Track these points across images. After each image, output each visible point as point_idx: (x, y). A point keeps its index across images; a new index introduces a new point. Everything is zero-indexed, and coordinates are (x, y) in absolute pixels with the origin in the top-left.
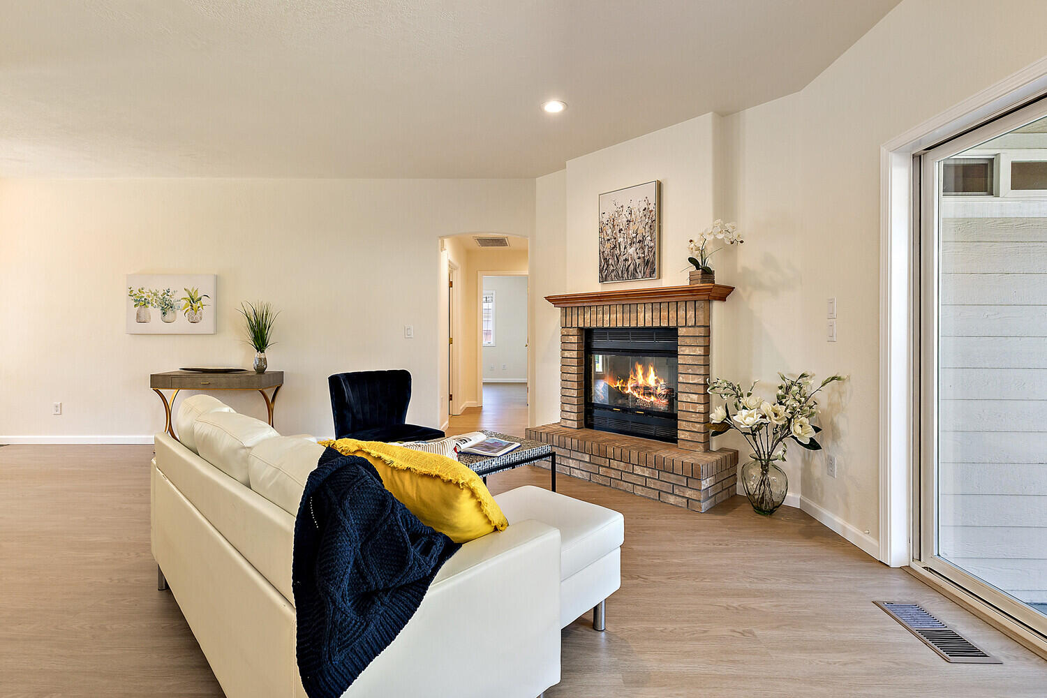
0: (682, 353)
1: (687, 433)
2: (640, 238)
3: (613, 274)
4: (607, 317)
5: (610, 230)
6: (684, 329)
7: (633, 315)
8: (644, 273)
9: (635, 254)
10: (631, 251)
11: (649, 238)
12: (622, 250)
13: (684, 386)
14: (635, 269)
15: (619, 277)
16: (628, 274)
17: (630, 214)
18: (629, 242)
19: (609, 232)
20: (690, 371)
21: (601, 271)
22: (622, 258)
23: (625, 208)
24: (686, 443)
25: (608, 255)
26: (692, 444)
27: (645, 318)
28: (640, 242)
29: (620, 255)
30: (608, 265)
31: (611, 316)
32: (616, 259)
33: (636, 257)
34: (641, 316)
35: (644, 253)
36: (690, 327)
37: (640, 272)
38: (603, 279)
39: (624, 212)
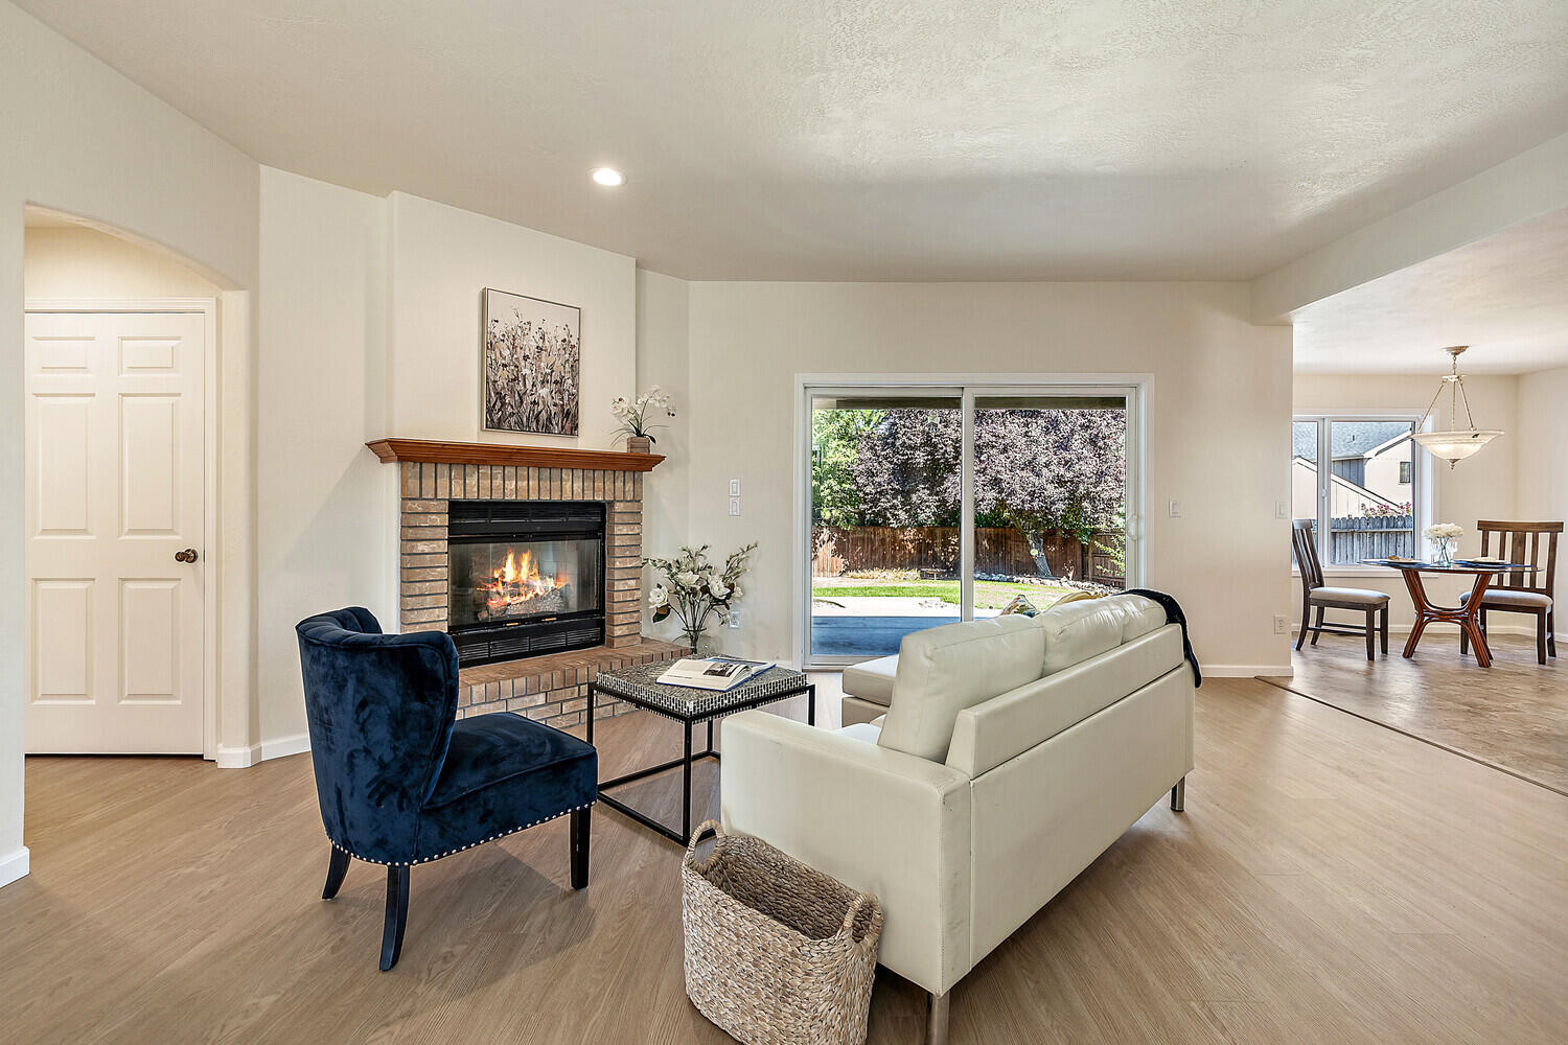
0: (619, 533)
1: (624, 627)
2: (556, 376)
3: (512, 420)
4: (511, 485)
5: (508, 352)
6: (622, 504)
7: (556, 484)
8: (563, 427)
9: (550, 398)
10: (544, 392)
11: (570, 381)
12: (529, 386)
13: (621, 571)
14: (549, 419)
15: (522, 427)
16: (537, 423)
17: (543, 338)
18: (540, 379)
19: (506, 353)
20: (627, 553)
21: (490, 411)
22: (528, 399)
23: (534, 328)
24: (622, 639)
25: (503, 388)
26: (630, 638)
27: (573, 488)
28: (556, 382)
29: (525, 393)
30: (503, 404)
31: (519, 483)
32: (517, 398)
33: (550, 402)
34: (567, 486)
35: (562, 399)
36: (630, 501)
37: (557, 424)
38: (494, 423)
39: (532, 333)
